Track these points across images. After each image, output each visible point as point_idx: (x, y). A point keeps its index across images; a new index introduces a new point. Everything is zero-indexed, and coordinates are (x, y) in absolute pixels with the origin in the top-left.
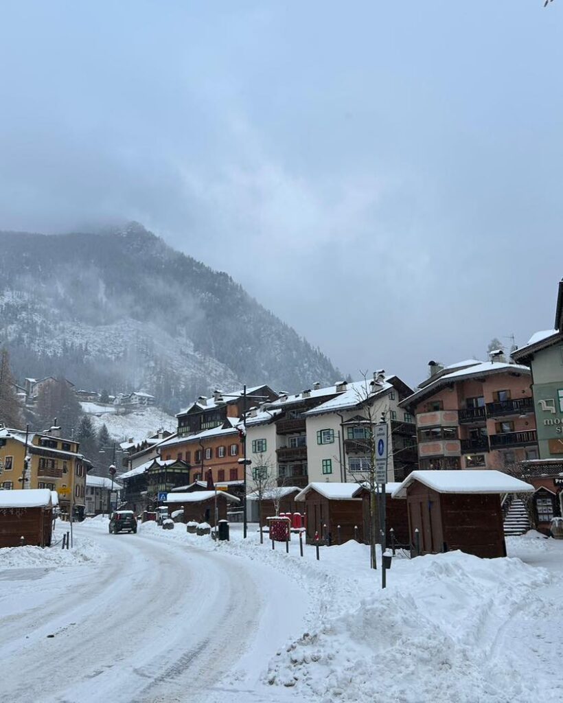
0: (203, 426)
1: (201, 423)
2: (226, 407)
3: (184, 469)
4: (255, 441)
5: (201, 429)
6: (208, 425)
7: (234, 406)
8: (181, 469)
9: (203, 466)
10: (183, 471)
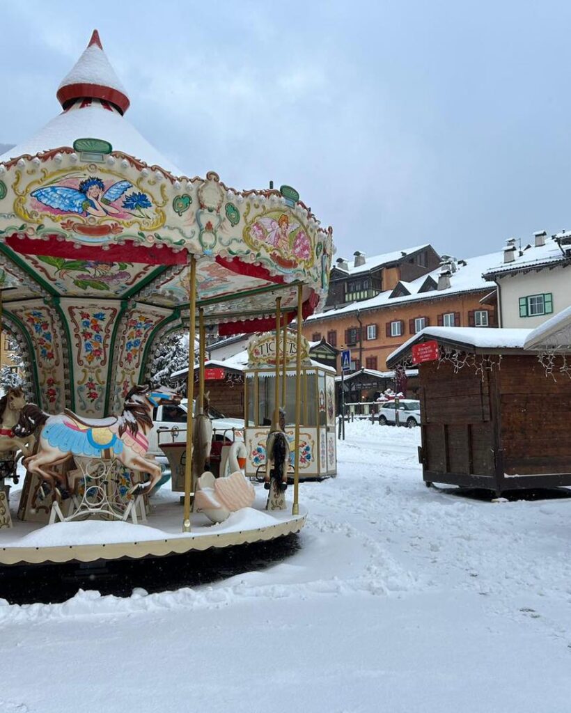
0: (348, 297)
1: (345, 294)
2: (381, 271)
3: (330, 355)
4: (526, 298)
5: (344, 302)
6: (357, 296)
7: (394, 269)
8: (326, 355)
9: (361, 349)
10: (329, 357)
